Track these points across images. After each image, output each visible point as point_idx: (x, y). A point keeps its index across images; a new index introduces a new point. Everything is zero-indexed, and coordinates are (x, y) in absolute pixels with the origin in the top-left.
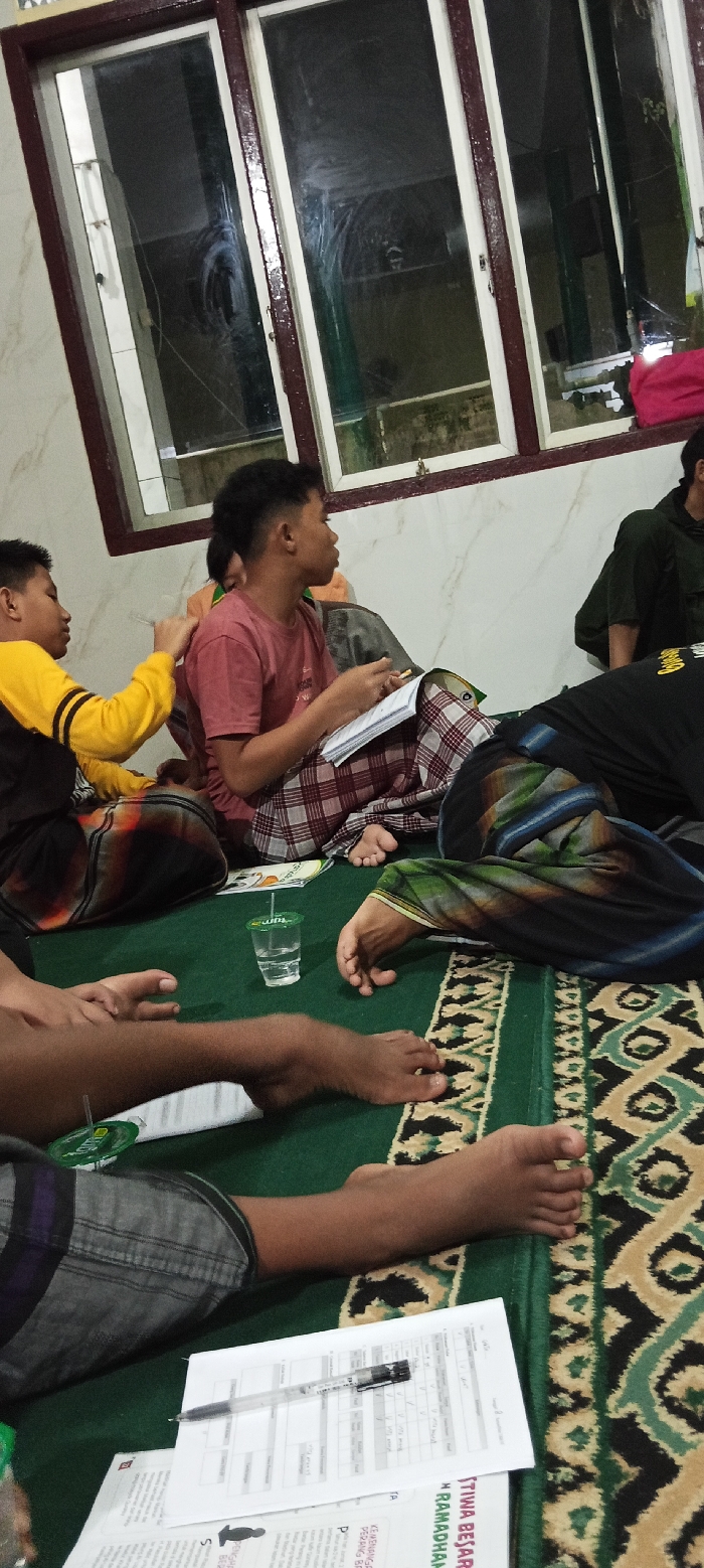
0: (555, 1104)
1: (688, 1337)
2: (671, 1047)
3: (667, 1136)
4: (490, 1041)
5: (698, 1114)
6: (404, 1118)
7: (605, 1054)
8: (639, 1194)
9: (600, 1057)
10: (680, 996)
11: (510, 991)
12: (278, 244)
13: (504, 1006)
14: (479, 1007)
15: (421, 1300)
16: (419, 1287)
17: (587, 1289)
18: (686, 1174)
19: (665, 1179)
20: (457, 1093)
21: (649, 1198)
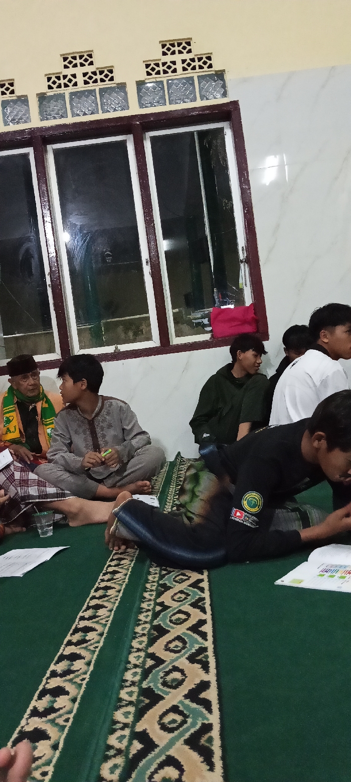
0: (132, 646)
1: (168, 753)
2: (190, 619)
3: (180, 660)
4: (109, 617)
5: (196, 650)
6: (59, 654)
7: (160, 622)
8: (161, 687)
9: (157, 624)
10: (199, 595)
11: (123, 593)
12: (55, 246)
13: (119, 600)
14: (107, 601)
15: (47, 739)
16: (48, 733)
17: (127, 732)
18: (184, 677)
19: (174, 680)
20: (86, 641)
21: (165, 689)
